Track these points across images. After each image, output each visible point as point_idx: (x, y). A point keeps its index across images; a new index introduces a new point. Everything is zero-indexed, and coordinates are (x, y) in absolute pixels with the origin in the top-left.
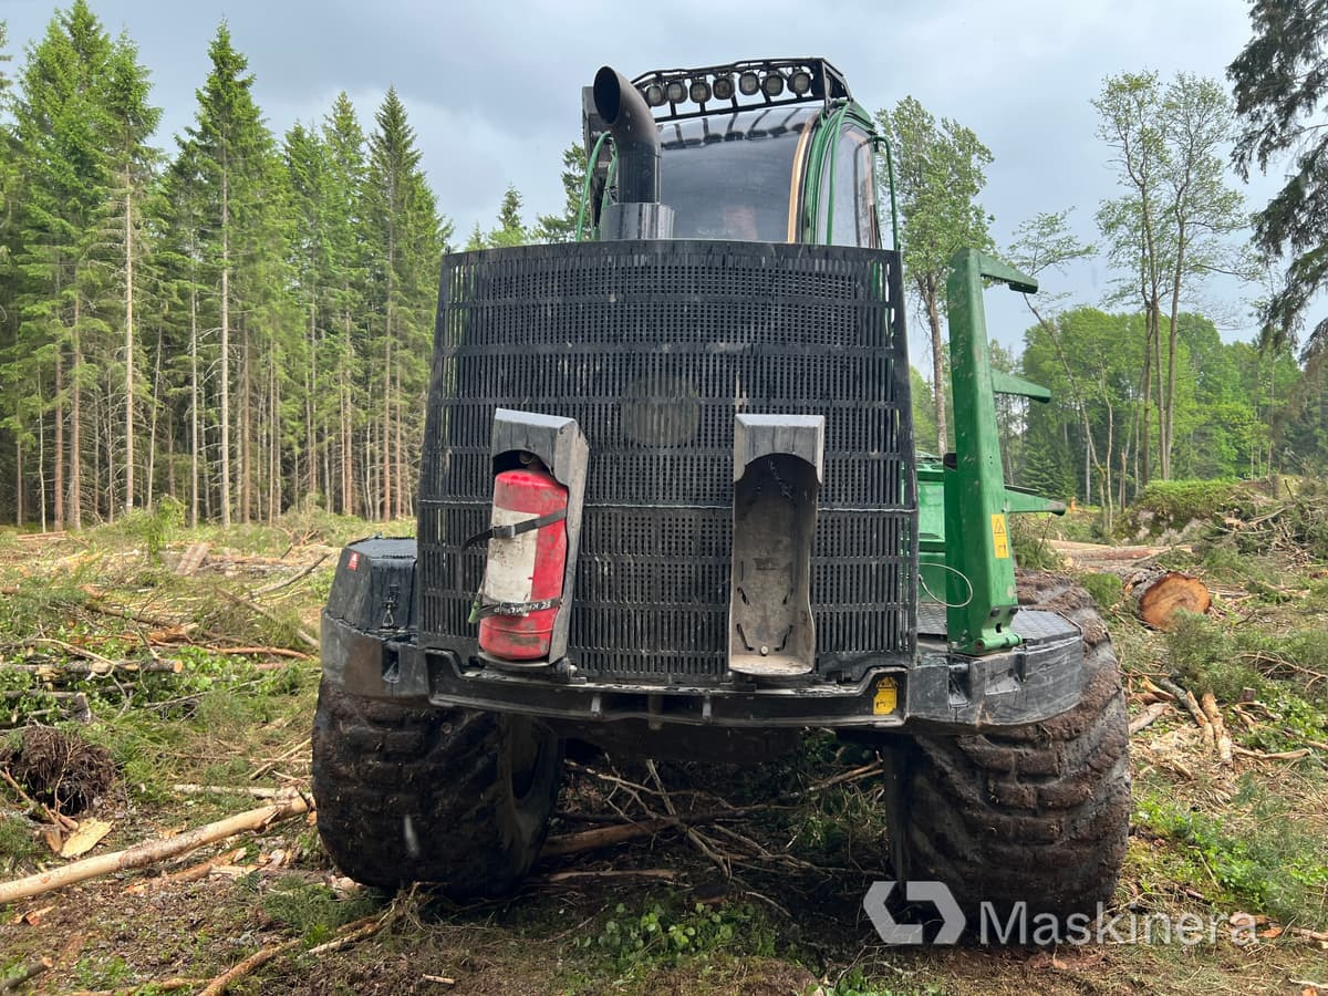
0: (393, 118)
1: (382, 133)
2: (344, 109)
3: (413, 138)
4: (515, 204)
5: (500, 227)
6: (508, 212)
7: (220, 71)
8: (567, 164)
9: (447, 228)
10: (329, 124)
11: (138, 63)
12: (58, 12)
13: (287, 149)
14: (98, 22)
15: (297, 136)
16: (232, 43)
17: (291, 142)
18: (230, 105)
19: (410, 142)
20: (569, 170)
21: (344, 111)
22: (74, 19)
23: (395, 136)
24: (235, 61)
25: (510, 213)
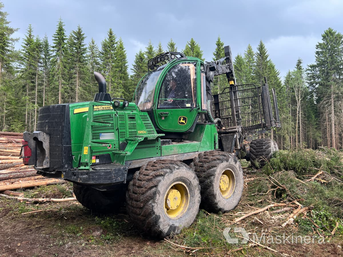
0: (261, 48)
1: (259, 52)
2: (250, 48)
3: (267, 51)
4: (300, 63)
5: (296, 70)
6: (298, 65)
7: (218, 47)
8: (317, 48)
9: (278, 73)
10: (246, 53)
11: (200, 50)
12: (188, 42)
13: (235, 61)
14: (195, 42)
15: (238, 57)
16: (221, 40)
17: (236, 59)
18: (220, 54)
19: (266, 53)
20: (318, 50)
21: (249, 49)
22: (191, 43)
23: (261, 52)
24: (221, 44)
25: (299, 65)
